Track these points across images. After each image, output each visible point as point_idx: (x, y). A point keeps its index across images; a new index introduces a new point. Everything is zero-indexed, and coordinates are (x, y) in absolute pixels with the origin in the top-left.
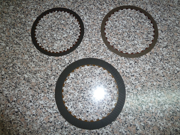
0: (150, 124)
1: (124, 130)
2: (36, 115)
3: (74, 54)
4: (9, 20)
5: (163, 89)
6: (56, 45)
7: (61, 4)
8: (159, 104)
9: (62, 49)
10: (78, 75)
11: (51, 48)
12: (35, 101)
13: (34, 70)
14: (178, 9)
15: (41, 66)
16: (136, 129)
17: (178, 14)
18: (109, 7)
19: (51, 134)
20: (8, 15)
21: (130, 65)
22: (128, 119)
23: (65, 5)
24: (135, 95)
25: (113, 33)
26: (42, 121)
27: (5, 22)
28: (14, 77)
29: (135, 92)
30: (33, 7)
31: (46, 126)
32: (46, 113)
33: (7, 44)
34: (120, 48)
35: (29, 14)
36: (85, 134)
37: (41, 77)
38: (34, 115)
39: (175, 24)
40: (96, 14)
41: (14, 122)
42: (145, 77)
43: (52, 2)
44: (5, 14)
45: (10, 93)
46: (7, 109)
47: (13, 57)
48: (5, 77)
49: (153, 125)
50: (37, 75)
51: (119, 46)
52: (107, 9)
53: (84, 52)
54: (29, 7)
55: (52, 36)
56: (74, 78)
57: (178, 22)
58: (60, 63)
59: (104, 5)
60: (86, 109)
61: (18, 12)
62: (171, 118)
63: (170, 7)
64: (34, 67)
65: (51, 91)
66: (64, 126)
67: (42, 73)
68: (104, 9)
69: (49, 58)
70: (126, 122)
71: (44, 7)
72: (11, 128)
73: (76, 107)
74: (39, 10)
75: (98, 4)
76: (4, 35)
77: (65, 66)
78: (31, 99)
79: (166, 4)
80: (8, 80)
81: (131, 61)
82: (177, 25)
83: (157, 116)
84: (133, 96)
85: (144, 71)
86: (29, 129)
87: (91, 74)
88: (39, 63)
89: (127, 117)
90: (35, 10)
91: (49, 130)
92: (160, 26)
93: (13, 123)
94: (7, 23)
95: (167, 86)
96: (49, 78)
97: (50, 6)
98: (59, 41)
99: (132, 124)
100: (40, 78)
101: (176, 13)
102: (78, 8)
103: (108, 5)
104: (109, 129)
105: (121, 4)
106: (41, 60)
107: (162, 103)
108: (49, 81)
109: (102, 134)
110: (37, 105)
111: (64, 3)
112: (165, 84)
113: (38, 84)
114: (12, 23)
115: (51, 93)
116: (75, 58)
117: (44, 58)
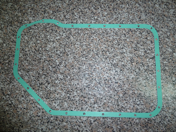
0: (126, 128)
1: (102, 130)
2: (27, 108)
3: (65, 56)
4: (7, 18)
5: (143, 98)
6: (49, 46)
7: (57, 4)
8: (137, 111)
9: (54, 50)
10: (66, 77)
11: (44, 49)
12: (26, 96)
13: (27, 68)
14: (172, 20)
15: (33, 65)
16: (113, 131)
17: (171, 25)
18: (104, 12)
19: (38, 126)
20: (6, 12)
21: (116, 72)
22: (107, 121)
23: (60, 6)
24: (116, 100)
25: (103, 39)
26: (31, 114)
27: (3, 19)
28: (9, 72)
29: (116, 98)
30: (30, 6)
31: (34, 119)
32: (35, 108)
33: (4, 41)
34: (109, 55)
35: (26, 13)
36: (67, 129)
37: (34, 75)
38: (24, 108)
39: (166, 36)
40: (89, 18)
41: (8, 112)
42: (128, 85)
43: (48, 2)
44: (4, 10)
45: (5, 87)
46: (2, 101)
47: (9, 54)
48: (2, 72)
49: (128, 129)
50: (29, 73)
51: (108, 52)
52: (101, 14)
53: (74, 55)
54: (27, 6)
55: (46, 37)
56: (62, 80)
57: (169, 33)
58: (51, 64)
59: (99, 10)
60: (70, 108)
61: (16, 9)
62: (146, 125)
63: (164, 17)
64: (27, 66)
65: (41, 89)
66: (50, 121)
67: (34, 71)
68: (98, 14)
69: (42, 58)
70: (105, 124)
71: (40, 7)
72: (5, 117)
73: (62, 106)
74: (35, 10)
75: (93, 8)
76: (2, 32)
77: (56, 67)
78: (23, 94)
79: (161, 13)
80: (4, 75)
81: (117, 69)
82: (168, 37)
83: (133, 121)
84: (114, 101)
85: (128, 80)
86: (20, 120)
87: (79, 77)
88: (32, 62)
89: (106, 119)
90: (32, 9)
91: (37, 123)
92: (151, 36)
93: (6, 113)
94: (5, 20)
95: (147, 95)
96: (40, 77)
97: (46, 6)
98: (52, 43)
99: (109, 126)
100: (32, 76)
101: (169, 24)
102: (73, 10)
103: (102, 9)
104: (88, 128)
105: (115, 10)
106: (34, 59)
107: (140, 110)
108: (40, 79)
109: (82, 131)
110: (28, 100)
111: (59, 4)
112: (146, 94)
113: (30, 81)
114: (10, 21)
115: (41, 90)
116: (65, 60)
117: (36, 58)
